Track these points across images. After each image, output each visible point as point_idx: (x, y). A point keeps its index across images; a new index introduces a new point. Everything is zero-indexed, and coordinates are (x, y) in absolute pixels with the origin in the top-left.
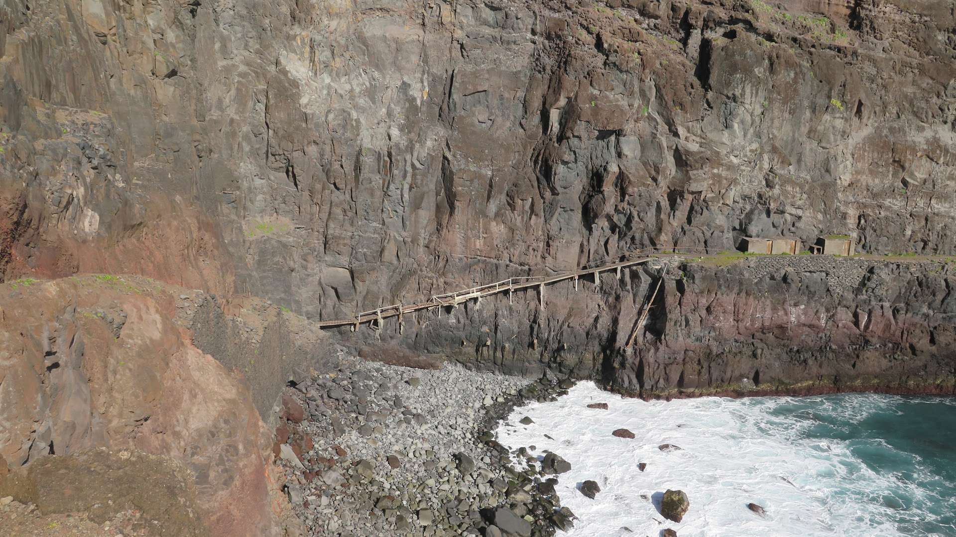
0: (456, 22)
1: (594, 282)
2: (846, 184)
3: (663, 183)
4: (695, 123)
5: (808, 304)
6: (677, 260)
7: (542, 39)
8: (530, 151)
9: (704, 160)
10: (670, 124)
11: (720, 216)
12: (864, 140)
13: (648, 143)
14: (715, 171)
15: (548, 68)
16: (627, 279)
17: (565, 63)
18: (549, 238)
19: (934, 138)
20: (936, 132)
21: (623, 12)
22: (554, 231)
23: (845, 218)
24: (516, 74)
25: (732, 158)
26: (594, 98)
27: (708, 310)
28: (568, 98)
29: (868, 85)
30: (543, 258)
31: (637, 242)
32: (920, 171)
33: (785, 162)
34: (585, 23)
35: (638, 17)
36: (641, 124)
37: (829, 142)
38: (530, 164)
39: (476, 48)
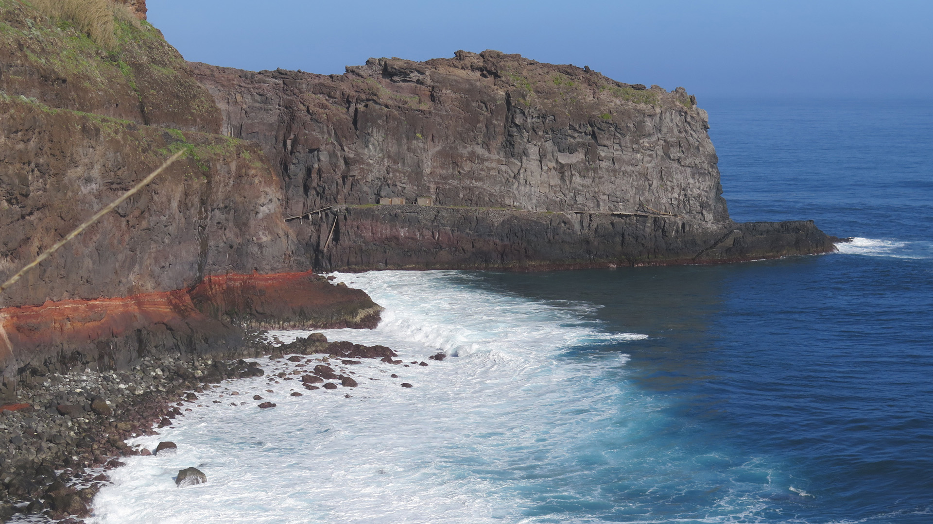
0: (243, 101)
1: (309, 219)
2: (429, 173)
3: (339, 173)
4: (352, 145)
5: (409, 228)
6: (344, 206)
7: (283, 108)
8: (279, 159)
9: (355, 161)
10: (341, 145)
11: (365, 187)
12: (437, 152)
13: (332, 155)
14: (361, 166)
15: (286, 121)
16: (324, 217)
17: (293, 119)
18: (288, 199)
19: (472, 151)
20: (473, 148)
21: (320, 96)
22: (290, 196)
23: (429, 189)
24: (271, 125)
25: (370, 160)
26: (306, 134)
27: (358, 228)
28: (295, 135)
29: (438, 127)
30: (286, 209)
31: (328, 200)
32: (467, 167)
33: (396, 162)
34: (302, 101)
35: (327, 98)
36: (329, 146)
37: (418, 153)
38: (279, 165)
39: (253, 112)
